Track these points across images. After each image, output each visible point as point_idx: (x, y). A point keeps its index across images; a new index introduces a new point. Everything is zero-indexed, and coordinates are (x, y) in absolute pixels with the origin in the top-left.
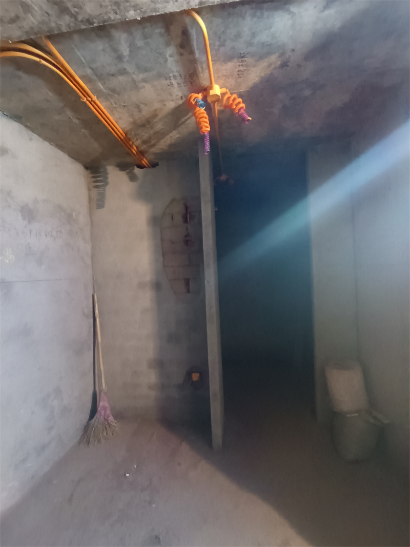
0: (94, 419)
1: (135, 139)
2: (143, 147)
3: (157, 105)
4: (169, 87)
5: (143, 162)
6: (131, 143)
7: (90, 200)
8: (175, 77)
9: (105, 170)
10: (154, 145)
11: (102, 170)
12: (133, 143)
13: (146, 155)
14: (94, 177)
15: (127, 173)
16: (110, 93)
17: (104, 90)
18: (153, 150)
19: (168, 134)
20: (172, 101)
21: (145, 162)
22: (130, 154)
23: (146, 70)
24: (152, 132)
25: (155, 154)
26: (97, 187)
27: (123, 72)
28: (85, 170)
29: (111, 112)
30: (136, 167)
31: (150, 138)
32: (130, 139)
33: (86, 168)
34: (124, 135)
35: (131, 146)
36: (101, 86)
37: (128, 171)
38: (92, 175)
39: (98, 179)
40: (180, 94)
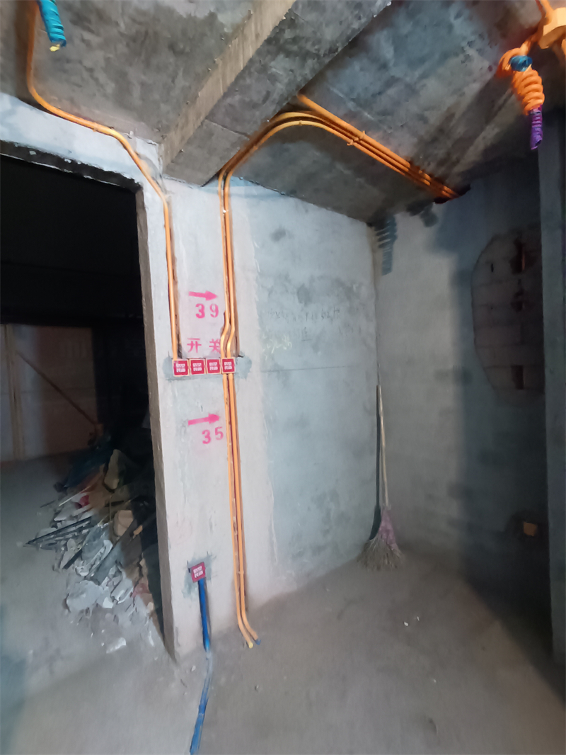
0: (374, 539)
1: (426, 163)
2: (440, 172)
3: (450, 101)
4: (465, 64)
5: (444, 192)
6: (420, 172)
7: (374, 264)
8: (470, 44)
9: (393, 219)
10: (458, 161)
11: (388, 222)
12: (423, 171)
13: (447, 181)
14: (378, 235)
15: (422, 216)
16: (382, 118)
17: (373, 119)
18: (459, 169)
19: (478, 135)
20: (475, 81)
21: (446, 191)
22: (422, 187)
23: (422, 61)
24: (449, 144)
25: (463, 174)
26: (382, 246)
27: (391, 82)
28: (369, 228)
29: (387, 143)
30: (434, 204)
31: (448, 154)
32: (418, 168)
33: (370, 224)
34: (408, 165)
35: (422, 177)
36: (369, 116)
37: (422, 212)
38: (376, 232)
39: (384, 235)
40: (486, 64)
